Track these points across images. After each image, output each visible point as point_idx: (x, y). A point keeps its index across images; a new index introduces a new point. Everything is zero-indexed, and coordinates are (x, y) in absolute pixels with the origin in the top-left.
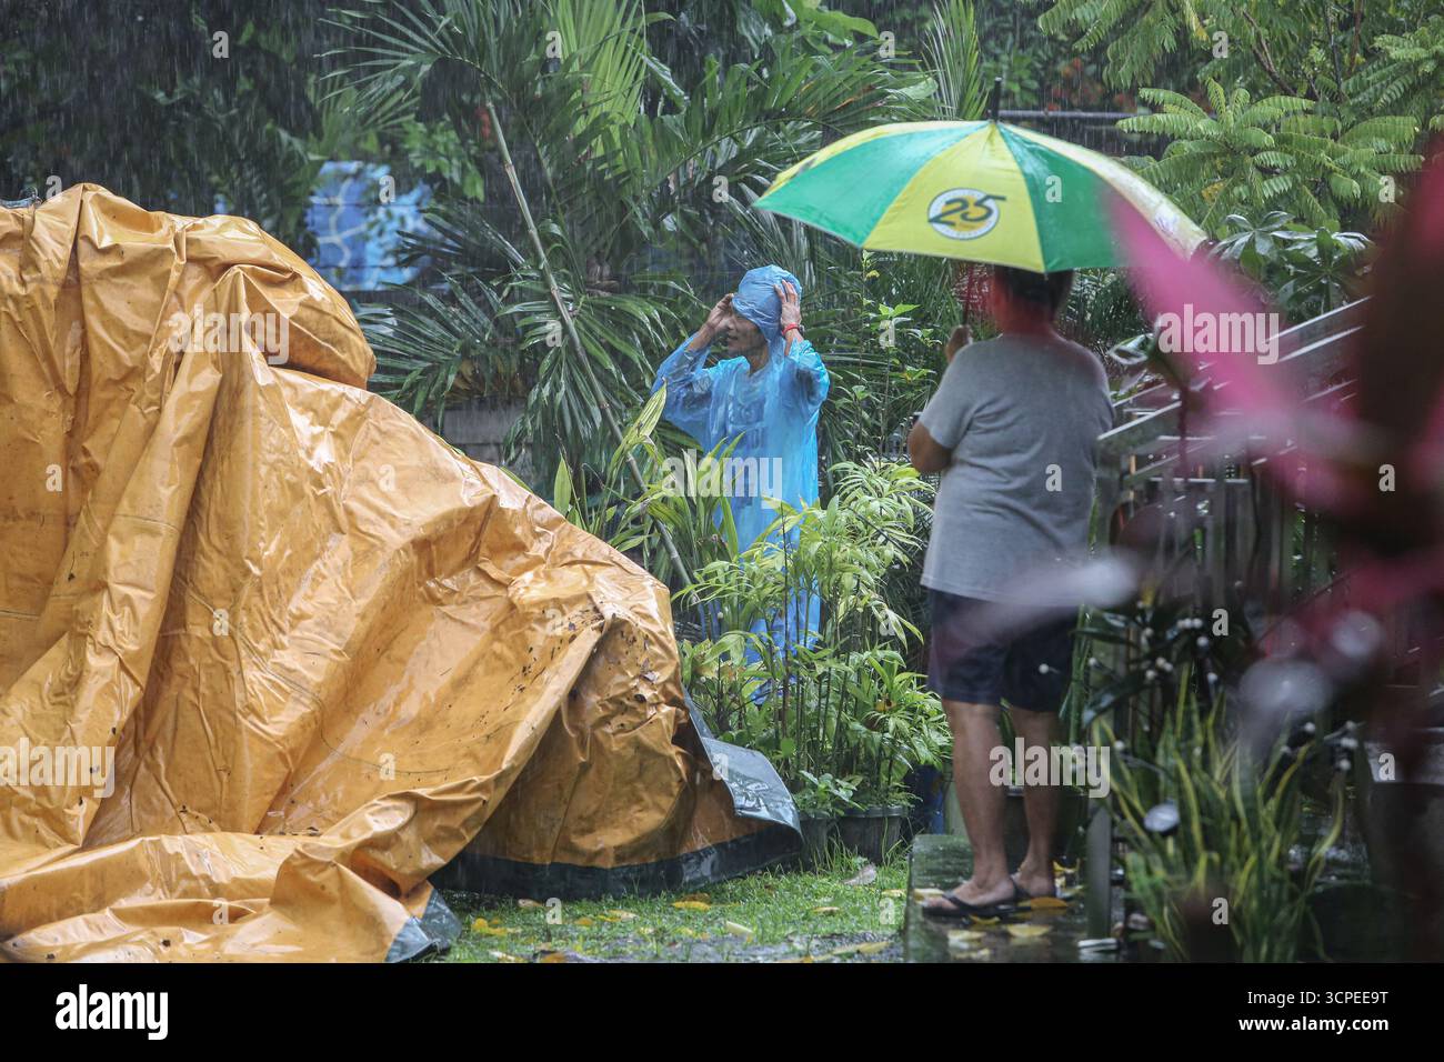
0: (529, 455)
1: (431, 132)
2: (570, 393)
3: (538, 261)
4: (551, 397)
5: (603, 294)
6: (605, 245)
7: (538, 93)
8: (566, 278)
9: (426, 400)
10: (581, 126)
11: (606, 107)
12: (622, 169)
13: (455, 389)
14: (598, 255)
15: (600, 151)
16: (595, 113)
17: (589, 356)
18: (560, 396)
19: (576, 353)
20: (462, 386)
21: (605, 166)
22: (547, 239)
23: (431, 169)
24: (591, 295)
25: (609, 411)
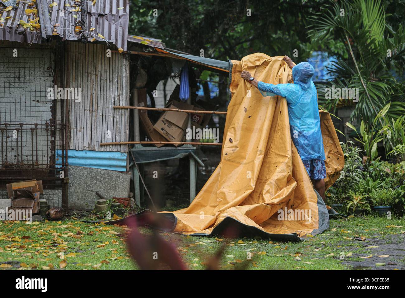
0: (356, 120)
1: (336, 43)
2: (366, 106)
3: (358, 74)
4: (362, 106)
5: (373, 82)
6: (374, 70)
7: (358, 34)
8: (365, 78)
9: (332, 106)
10: (369, 41)
11: (375, 37)
12: (378, 51)
13: (338, 104)
14: (373, 72)
15: (373, 47)
16: (372, 38)
17: (370, 96)
18: (363, 106)
19: (367, 95)
20: (340, 103)
21: (374, 51)
22: (360, 68)
23: (336, 52)
24: (371, 82)
25: (375, 109)
